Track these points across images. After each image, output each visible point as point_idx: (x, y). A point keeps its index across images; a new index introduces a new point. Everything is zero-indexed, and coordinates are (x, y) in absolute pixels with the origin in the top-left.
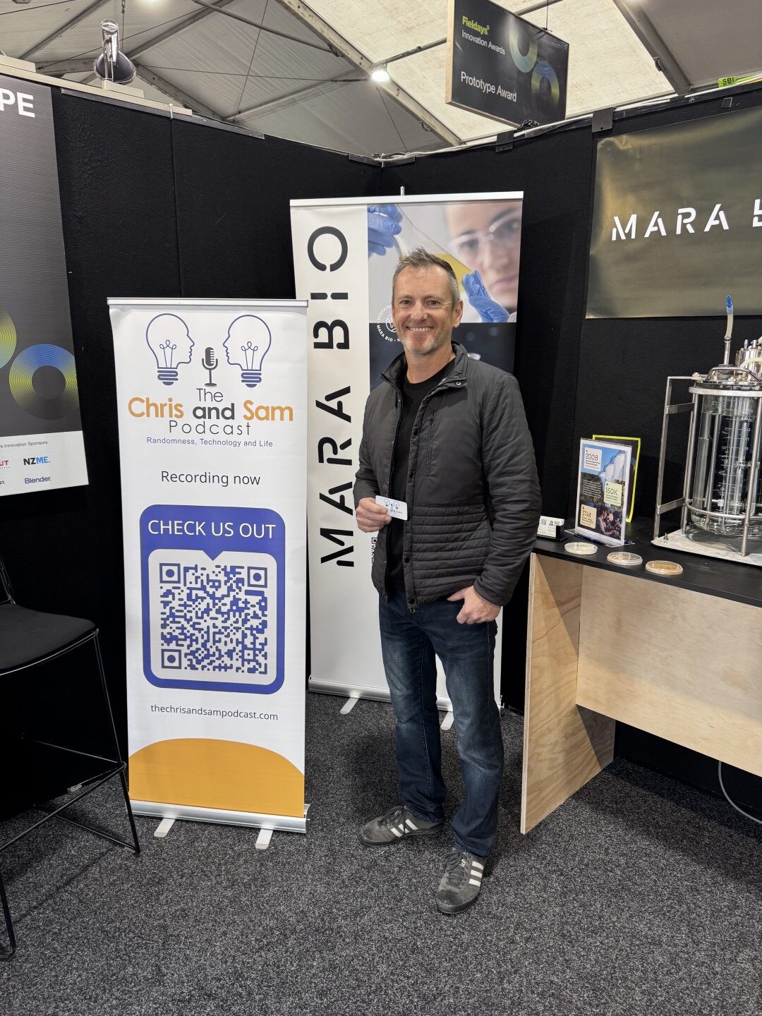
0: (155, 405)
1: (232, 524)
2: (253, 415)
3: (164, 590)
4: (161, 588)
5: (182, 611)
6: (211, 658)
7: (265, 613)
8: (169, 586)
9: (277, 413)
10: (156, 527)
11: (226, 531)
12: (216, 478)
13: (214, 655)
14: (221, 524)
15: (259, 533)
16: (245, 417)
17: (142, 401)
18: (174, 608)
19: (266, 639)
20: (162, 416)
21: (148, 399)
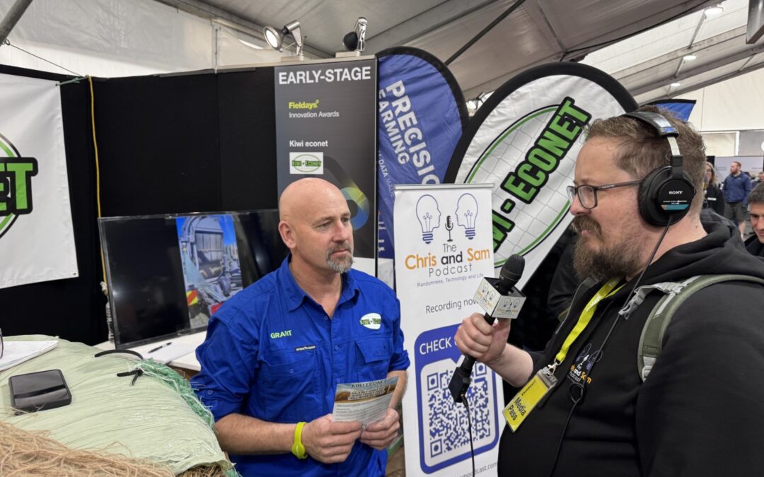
0: (421, 259)
2: (473, 257)
4: (429, 394)
5: (440, 408)
6: (460, 437)
7: (487, 392)
8: (432, 392)
9: (483, 254)
10: (424, 349)
12: (455, 304)
13: (461, 434)
16: (469, 259)
17: (414, 257)
18: (436, 408)
20: (426, 266)
21: (417, 256)
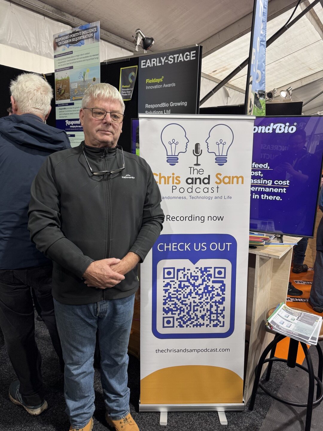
0: (164, 177)
1: (206, 243)
2: (221, 181)
3: (165, 283)
4: (164, 282)
5: (175, 294)
6: (192, 320)
7: (224, 293)
8: (168, 281)
9: (235, 179)
10: (162, 247)
11: (202, 248)
12: (198, 218)
13: (194, 318)
14: (200, 244)
15: (222, 248)
16: (216, 183)
18: (171, 293)
19: (224, 307)
20: (168, 183)
21: (160, 174)
